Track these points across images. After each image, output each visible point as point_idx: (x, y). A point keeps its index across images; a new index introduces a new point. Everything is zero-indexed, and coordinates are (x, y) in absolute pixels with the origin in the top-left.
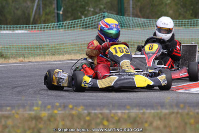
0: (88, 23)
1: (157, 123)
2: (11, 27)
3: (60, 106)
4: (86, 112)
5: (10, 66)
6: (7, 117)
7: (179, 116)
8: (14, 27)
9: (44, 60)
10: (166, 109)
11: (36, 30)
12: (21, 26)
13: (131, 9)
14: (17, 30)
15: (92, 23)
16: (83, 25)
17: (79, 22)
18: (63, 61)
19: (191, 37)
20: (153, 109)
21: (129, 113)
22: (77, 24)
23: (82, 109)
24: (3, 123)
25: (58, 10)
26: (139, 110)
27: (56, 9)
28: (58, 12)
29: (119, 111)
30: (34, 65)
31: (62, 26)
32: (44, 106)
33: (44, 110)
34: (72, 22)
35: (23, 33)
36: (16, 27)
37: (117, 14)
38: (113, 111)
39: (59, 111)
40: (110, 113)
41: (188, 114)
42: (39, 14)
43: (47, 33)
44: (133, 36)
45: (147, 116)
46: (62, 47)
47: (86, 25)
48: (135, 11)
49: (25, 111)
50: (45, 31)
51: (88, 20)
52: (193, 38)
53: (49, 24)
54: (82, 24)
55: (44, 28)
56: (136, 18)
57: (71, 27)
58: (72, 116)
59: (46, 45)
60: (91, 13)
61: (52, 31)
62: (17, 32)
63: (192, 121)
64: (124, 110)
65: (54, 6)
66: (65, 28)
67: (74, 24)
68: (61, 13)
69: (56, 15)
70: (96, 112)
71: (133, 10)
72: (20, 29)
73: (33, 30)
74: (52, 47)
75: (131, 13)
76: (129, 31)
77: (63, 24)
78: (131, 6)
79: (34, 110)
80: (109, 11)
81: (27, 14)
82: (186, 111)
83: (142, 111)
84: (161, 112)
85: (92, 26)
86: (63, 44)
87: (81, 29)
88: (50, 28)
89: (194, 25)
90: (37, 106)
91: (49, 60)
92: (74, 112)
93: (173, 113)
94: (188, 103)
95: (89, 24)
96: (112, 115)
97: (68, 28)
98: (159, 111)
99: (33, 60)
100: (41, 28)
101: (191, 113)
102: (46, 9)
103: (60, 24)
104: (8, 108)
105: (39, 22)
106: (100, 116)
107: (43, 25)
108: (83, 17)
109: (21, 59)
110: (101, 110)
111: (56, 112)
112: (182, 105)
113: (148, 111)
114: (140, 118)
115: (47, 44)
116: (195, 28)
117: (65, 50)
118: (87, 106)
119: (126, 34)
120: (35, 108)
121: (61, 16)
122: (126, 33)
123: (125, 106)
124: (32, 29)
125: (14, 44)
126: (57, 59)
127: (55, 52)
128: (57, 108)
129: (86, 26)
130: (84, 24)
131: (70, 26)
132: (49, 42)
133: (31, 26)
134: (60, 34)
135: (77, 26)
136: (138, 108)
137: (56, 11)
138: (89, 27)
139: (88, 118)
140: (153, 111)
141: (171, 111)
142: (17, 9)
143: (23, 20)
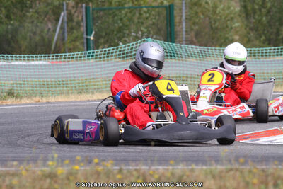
0: (125, 52)
1: (210, 183)
2: (24, 57)
3: (83, 161)
4: (117, 168)
5: (23, 108)
6: (14, 175)
7: (238, 173)
8: (28, 57)
9: (66, 99)
10: (222, 164)
11: (59, 60)
12: (39, 55)
13: (184, 33)
14: (33, 60)
15: (131, 52)
16: (119, 55)
17: (115, 50)
18: (92, 101)
19: (262, 71)
20: (206, 166)
21: (173, 169)
22: (112, 53)
23: (112, 164)
24: (7, 182)
25: (87, 35)
26: (187, 166)
27: (85, 33)
28: (89, 37)
29: (161, 167)
30: (54, 106)
31: (93, 56)
32: (61, 161)
33: (62, 166)
34: (105, 51)
35: (41, 65)
36: (32, 57)
37: (166, 40)
38: (153, 168)
39: (81, 166)
40: (149, 170)
41: (250, 171)
42: (63, 39)
43: (73, 64)
44: (185, 69)
45: (197, 173)
46: (92, 84)
47: (123, 54)
48: (189, 36)
49: (37, 166)
50: (71, 63)
51: (127, 48)
52: (265, 71)
53: (76, 53)
54: (118, 53)
55: (69, 58)
56: (190, 46)
57: (104, 57)
58: (98, 173)
59: (71, 81)
60: (131, 38)
61: (79, 62)
62: (33, 63)
63: (255, 181)
64: (167, 166)
65: (83, 29)
66: (96, 58)
67: (108, 53)
68: (92, 38)
69: (85, 41)
70: (131, 168)
71: (186, 35)
72: (37, 60)
73: (55, 60)
74: (79, 83)
75: (184, 39)
76: (181, 62)
77: (93, 52)
78: (184, 29)
79: (48, 166)
80: (154, 37)
81: (47, 40)
82: (248, 168)
83: (190, 168)
84: (216, 169)
85: (131, 56)
86: (93, 79)
87: (118, 60)
88: (77, 57)
89: (266, 55)
90: (52, 160)
91: (73, 100)
92: (100, 168)
93: (231, 170)
94: (252, 157)
95: (127, 53)
96: (151, 172)
97: (101, 58)
98: (213, 168)
99: (53, 100)
100: (65, 58)
101: (255, 171)
102: (73, 33)
103: (89, 53)
104: (15, 163)
105: (63, 50)
106: (135, 173)
107: (68, 54)
108: (121, 44)
109: (37, 99)
110: (137, 165)
111: (77, 167)
112: (242, 160)
113: (200, 167)
114: (188, 176)
115: (72, 79)
116: (268, 60)
117: (96, 87)
118: (118, 161)
119: (176, 66)
120: (50, 163)
121: (91, 42)
122: (178, 65)
123: (167, 161)
124: (53, 59)
125: (30, 79)
126: (84, 99)
127: (82, 90)
128: (78, 163)
129: (123, 56)
130: (122, 52)
131: (102, 56)
132: (74, 77)
133: (51, 55)
134: (89, 66)
135: (112, 56)
136: (185, 163)
137: (85, 36)
138: (127, 57)
139: (119, 176)
140: (204, 168)
141: (229, 167)
142: (35, 33)
143: (42, 48)
